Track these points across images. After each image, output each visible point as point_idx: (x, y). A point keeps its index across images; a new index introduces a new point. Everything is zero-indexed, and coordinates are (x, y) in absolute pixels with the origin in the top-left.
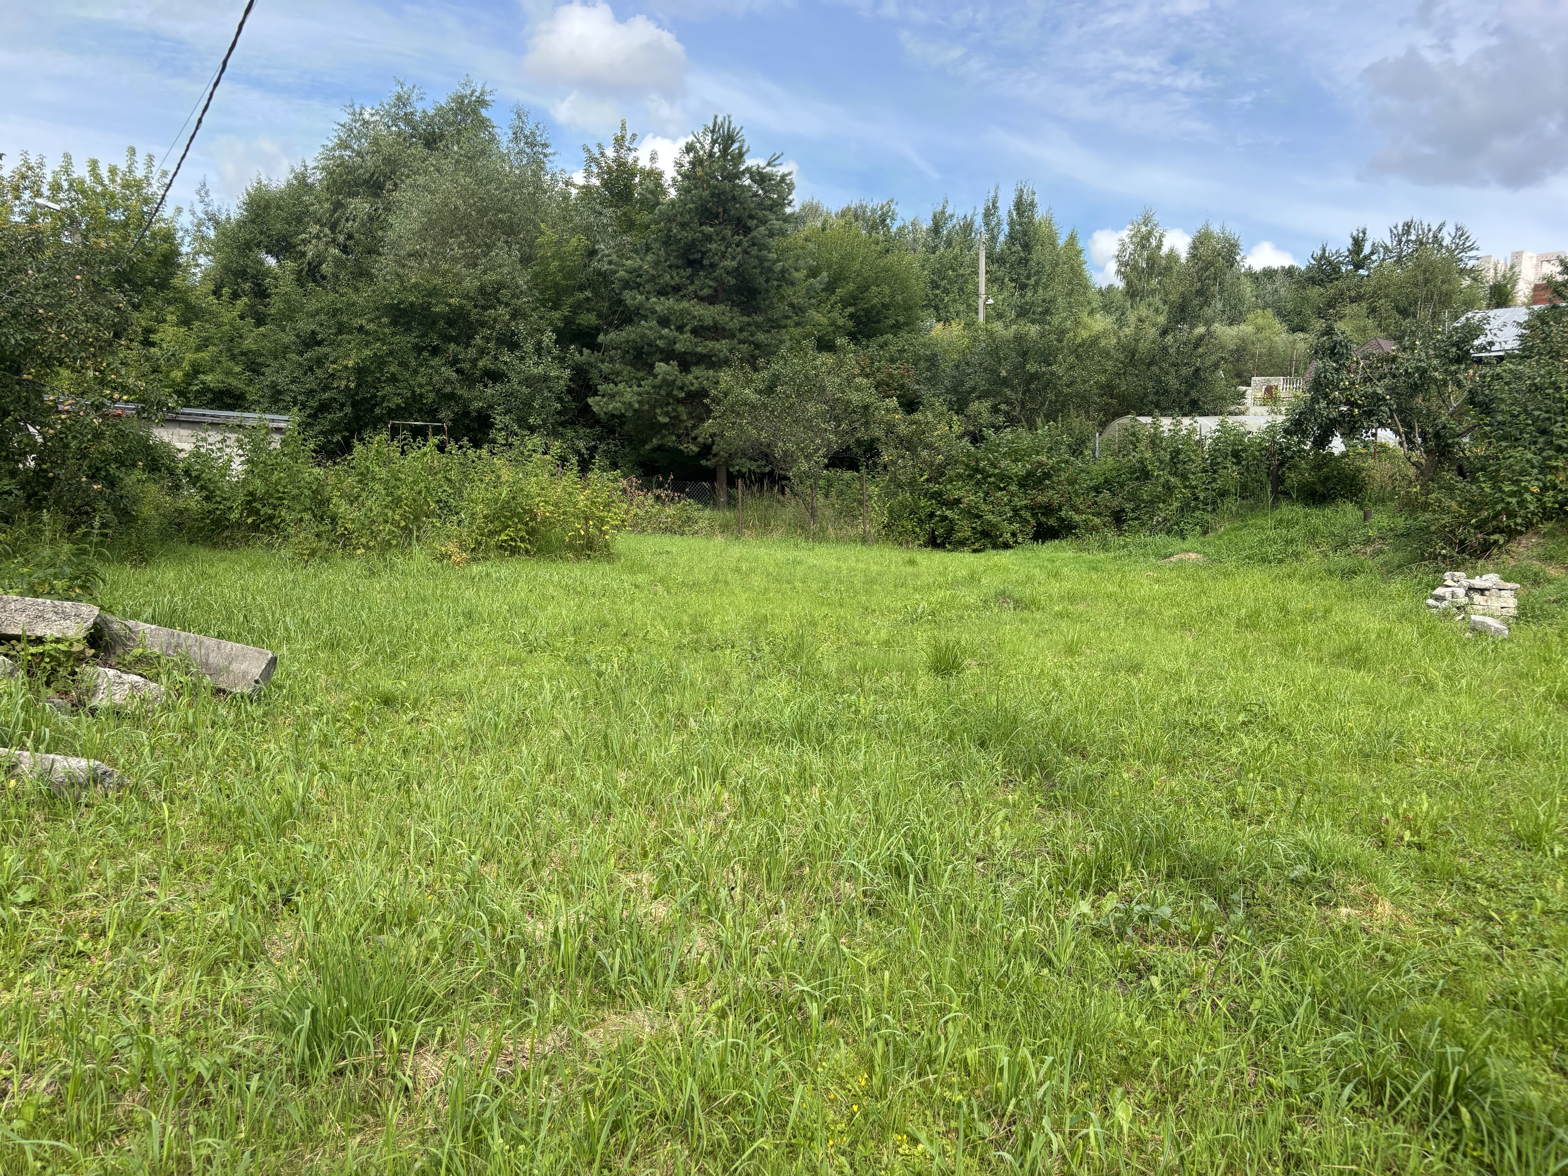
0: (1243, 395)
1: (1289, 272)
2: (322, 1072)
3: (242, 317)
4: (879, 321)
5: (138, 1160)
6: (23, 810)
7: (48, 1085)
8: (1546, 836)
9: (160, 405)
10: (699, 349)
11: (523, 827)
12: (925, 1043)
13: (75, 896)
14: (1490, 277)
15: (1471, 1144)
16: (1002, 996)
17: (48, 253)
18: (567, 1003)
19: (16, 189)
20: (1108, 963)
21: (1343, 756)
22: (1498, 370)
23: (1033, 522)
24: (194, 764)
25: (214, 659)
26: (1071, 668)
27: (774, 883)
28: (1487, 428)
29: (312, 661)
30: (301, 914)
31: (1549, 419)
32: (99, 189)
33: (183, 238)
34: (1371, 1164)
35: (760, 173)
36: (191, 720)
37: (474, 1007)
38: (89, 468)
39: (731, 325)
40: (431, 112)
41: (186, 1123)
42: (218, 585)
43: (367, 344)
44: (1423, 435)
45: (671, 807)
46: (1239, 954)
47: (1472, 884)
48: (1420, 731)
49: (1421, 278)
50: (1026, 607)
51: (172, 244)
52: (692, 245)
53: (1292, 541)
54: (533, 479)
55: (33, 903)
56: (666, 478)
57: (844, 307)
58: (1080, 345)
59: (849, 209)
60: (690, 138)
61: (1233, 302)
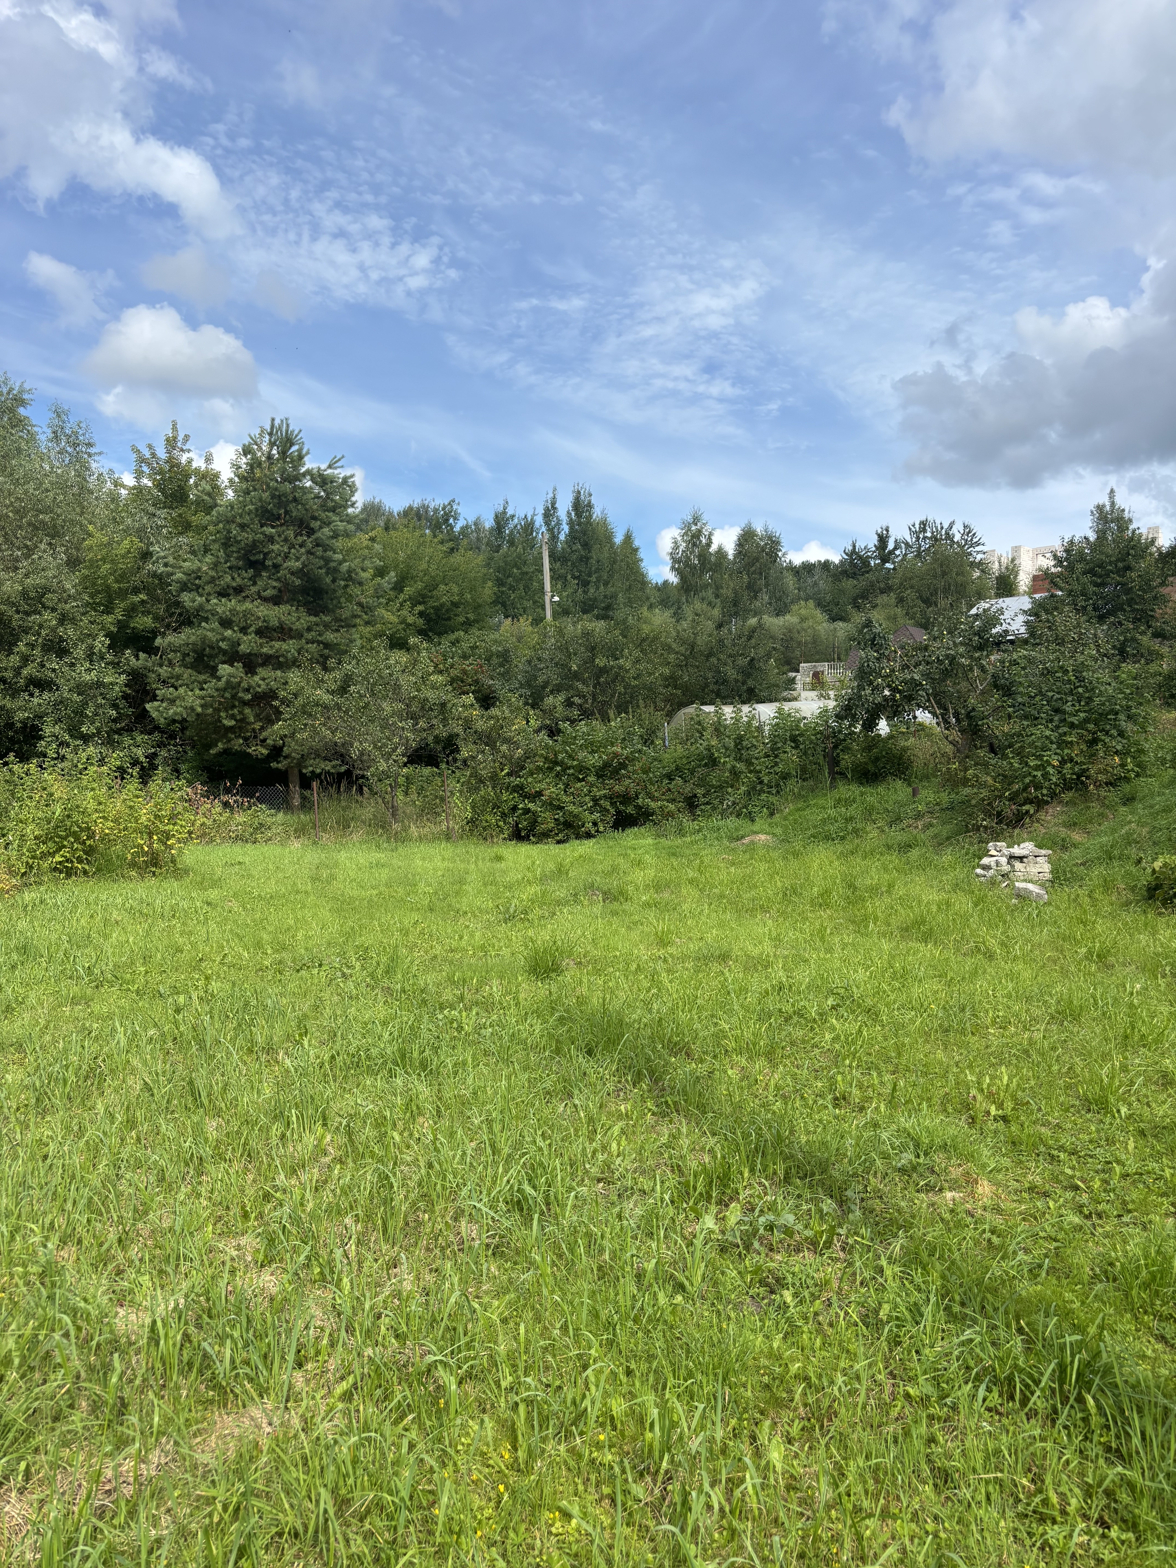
0: (793, 681)
1: (826, 566)
4: (449, 619)
8: (1112, 1099)
10: (265, 650)
11: (105, 1199)
12: (569, 1402)
14: (995, 569)
15: (1098, 1431)
16: (640, 1333)
20: (738, 1281)
21: (926, 1033)
23: (612, 811)
26: (665, 960)
27: (391, 1234)
28: (1010, 710)
31: (1061, 699)
34: (1013, 1469)
35: (321, 475)
39: (297, 626)
44: (957, 715)
45: (269, 1157)
46: (861, 1256)
47: (1055, 1153)
48: (988, 1002)
49: (939, 571)
50: (615, 899)
52: (253, 546)
53: (852, 818)
54: (90, 794)
56: (234, 785)
57: (414, 605)
58: (644, 640)
59: (411, 508)
60: (247, 441)
61: (778, 595)
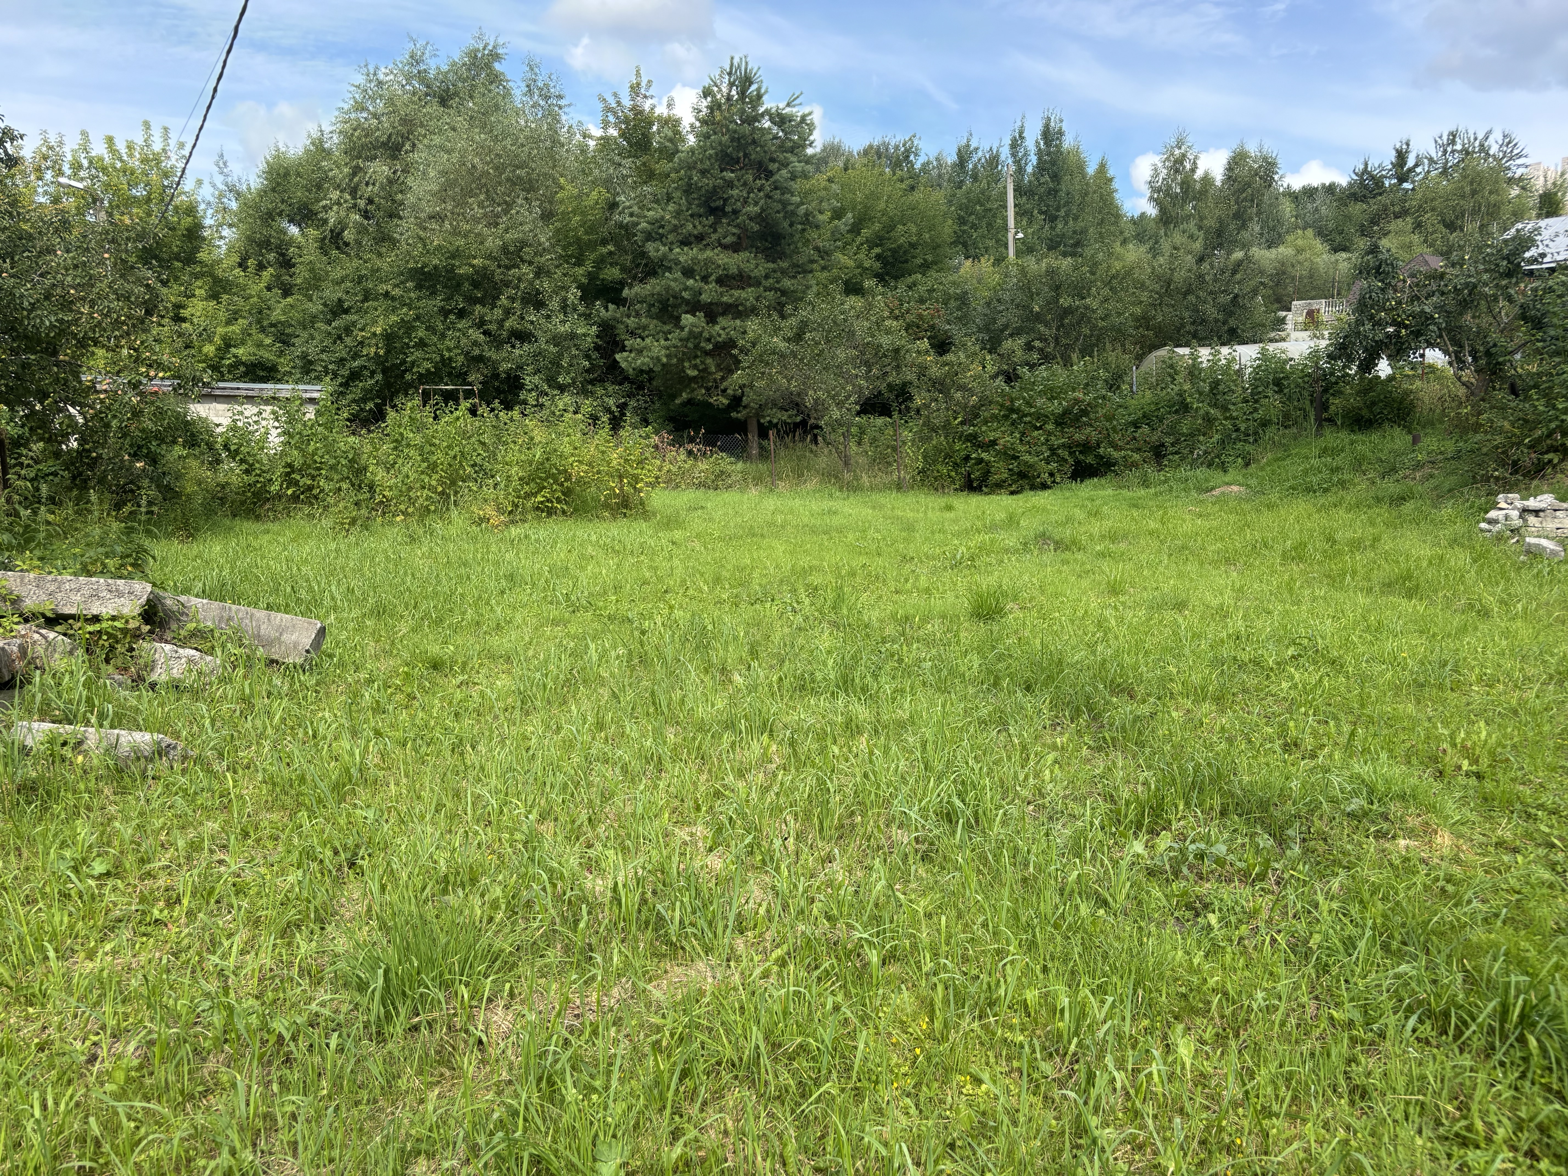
0: (1283, 321)
1: (1330, 189)
2: (398, 1027)
3: (269, 289)
4: (906, 261)
5: (226, 1119)
6: (92, 784)
7: (136, 1049)
9: (196, 380)
10: (725, 299)
11: (577, 785)
12: (985, 986)
13: (148, 866)
14: (1539, 186)
15: (1539, 1072)
16: (1059, 938)
17: (75, 232)
18: (630, 955)
19: (38, 169)
20: (1164, 902)
21: (1397, 687)
22: (1550, 283)
23: (1071, 461)
24: (253, 734)
25: (264, 630)
26: (1116, 608)
27: (827, 833)
28: (1539, 344)
29: (360, 629)
30: (366, 878)
32: (119, 165)
33: (205, 211)
34: (1437, 1094)
35: (779, 115)
36: (247, 691)
37: (539, 962)
38: (131, 446)
39: (756, 273)
40: (445, 68)
41: (270, 1082)
42: (263, 557)
43: (394, 310)
44: (1474, 353)
45: (720, 760)
46: (1296, 890)
47: (1533, 811)
48: (1475, 659)
49: (1468, 189)
50: (1068, 548)
51: (195, 217)
52: (714, 192)
53: (1338, 469)
54: (566, 439)
55: (108, 874)
56: (697, 432)
57: (871, 248)
58: (1113, 277)
59: (871, 147)
60: (707, 82)
61: (1271, 224)
